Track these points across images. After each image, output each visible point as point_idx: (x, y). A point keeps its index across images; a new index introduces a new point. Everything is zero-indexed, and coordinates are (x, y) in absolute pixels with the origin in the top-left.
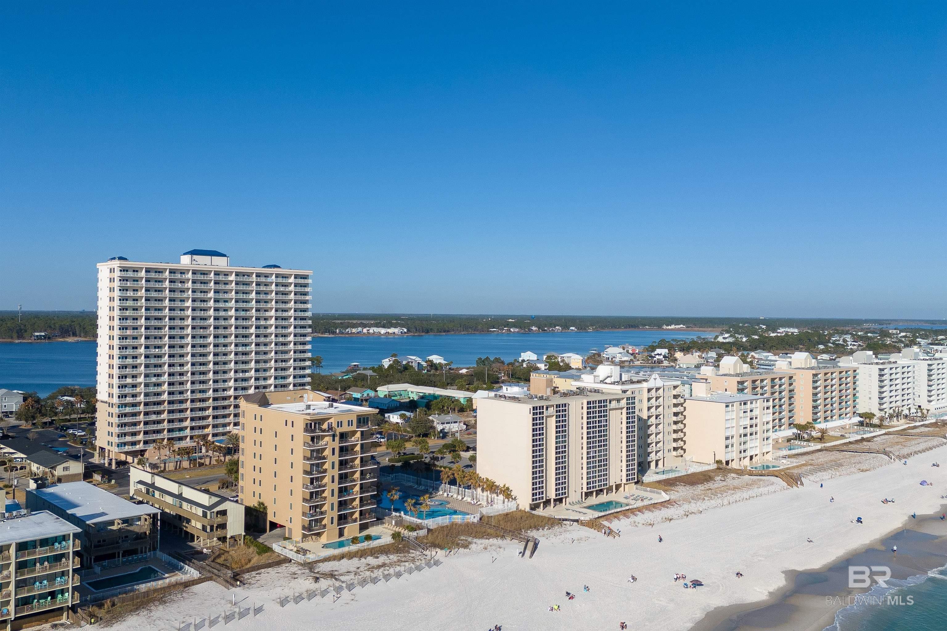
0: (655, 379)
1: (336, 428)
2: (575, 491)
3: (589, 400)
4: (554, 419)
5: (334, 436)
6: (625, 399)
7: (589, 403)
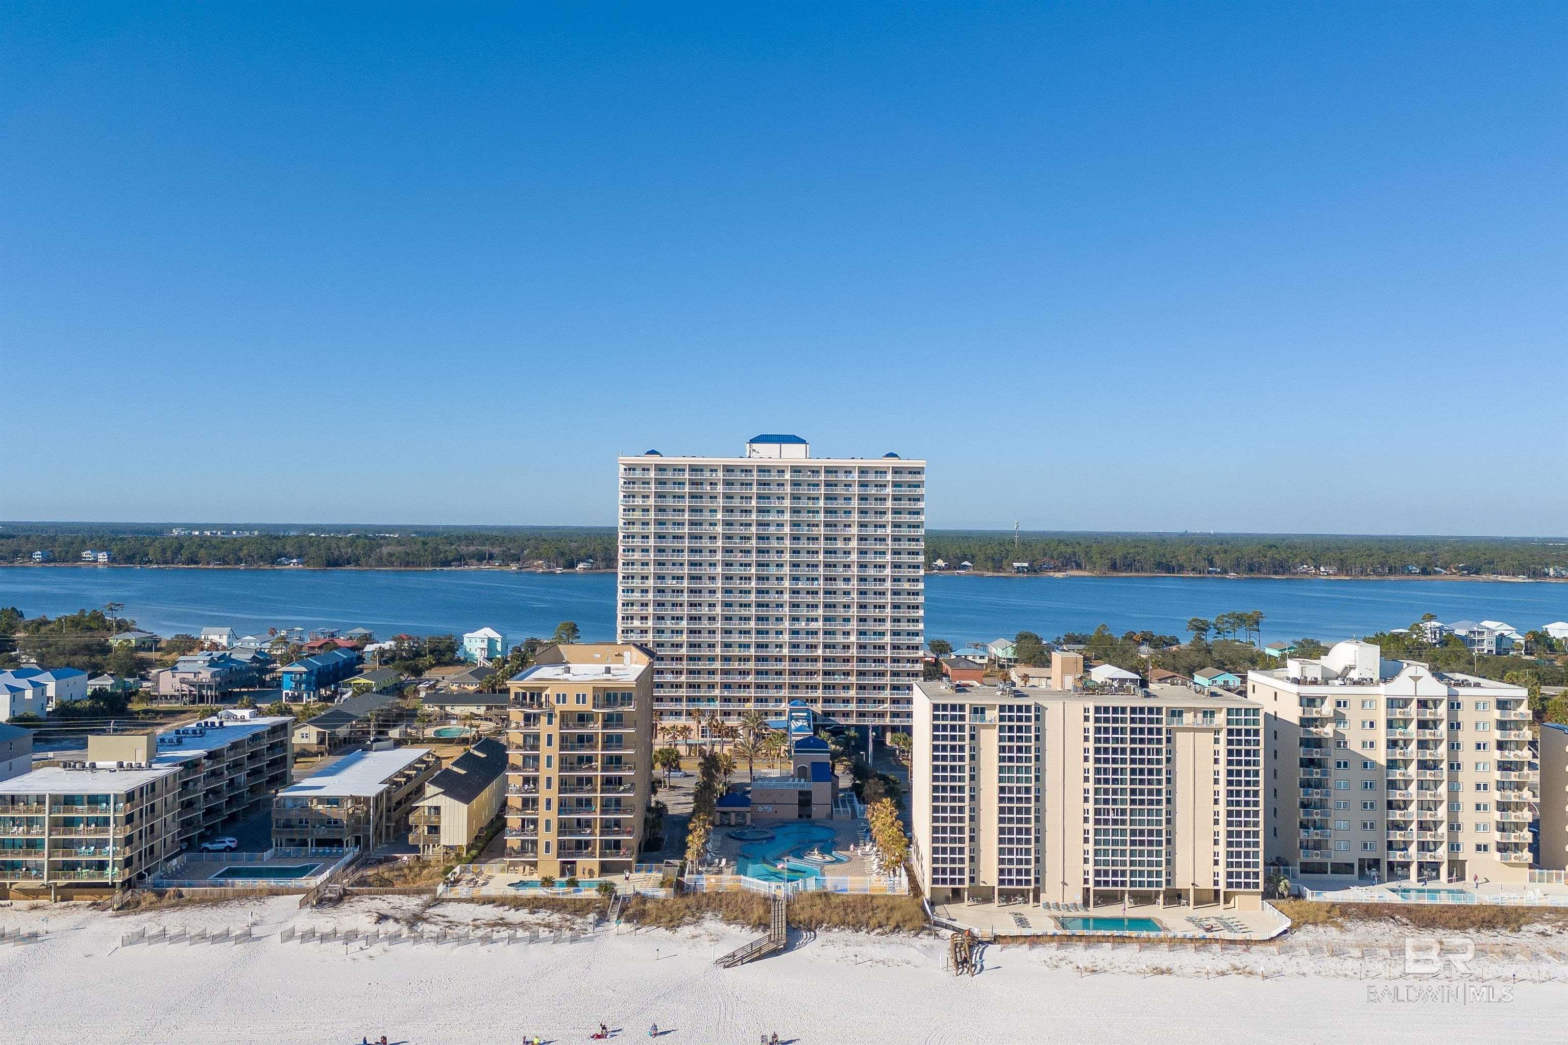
0: (1416, 679)
1: (555, 704)
2: (1064, 884)
3: (1098, 704)
4: (995, 733)
5: (550, 716)
6: (1225, 711)
7: (1097, 710)
